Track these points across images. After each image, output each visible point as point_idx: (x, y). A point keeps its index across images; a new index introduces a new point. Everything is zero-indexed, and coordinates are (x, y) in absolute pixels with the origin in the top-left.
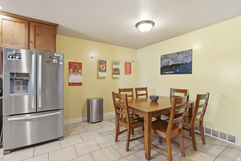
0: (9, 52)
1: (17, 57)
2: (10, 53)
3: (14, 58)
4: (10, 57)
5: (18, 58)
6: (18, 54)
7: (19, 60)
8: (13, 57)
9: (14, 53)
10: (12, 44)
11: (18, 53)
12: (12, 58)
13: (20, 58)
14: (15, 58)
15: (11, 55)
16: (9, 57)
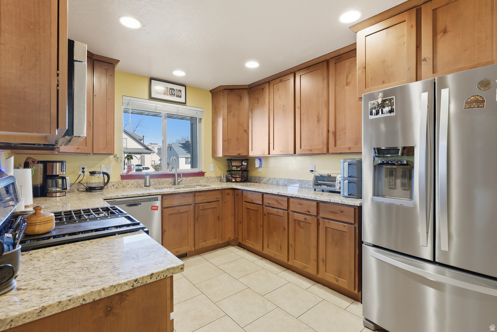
0: (372, 102)
1: (386, 109)
2: (374, 104)
3: (380, 112)
4: (374, 111)
5: (388, 110)
6: (387, 102)
7: (389, 115)
8: (379, 110)
9: (380, 101)
10: (383, 82)
11: (387, 100)
12: (377, 113)
13: (392, 109)
14: (382, 113)
15: (375, 108)
16: (371, 114)
